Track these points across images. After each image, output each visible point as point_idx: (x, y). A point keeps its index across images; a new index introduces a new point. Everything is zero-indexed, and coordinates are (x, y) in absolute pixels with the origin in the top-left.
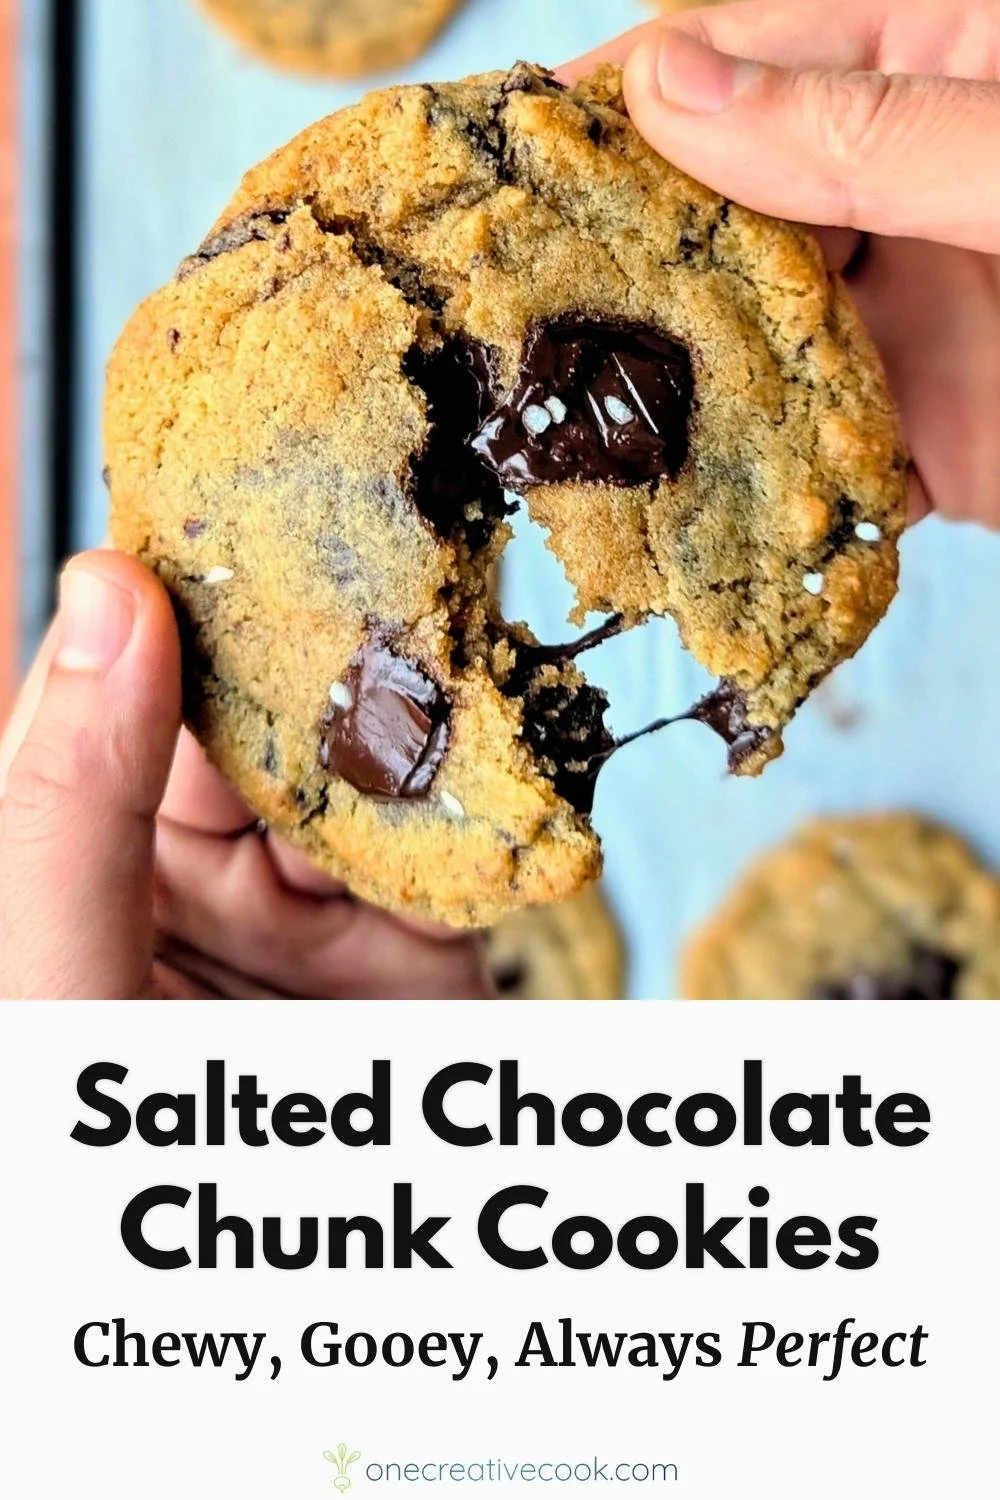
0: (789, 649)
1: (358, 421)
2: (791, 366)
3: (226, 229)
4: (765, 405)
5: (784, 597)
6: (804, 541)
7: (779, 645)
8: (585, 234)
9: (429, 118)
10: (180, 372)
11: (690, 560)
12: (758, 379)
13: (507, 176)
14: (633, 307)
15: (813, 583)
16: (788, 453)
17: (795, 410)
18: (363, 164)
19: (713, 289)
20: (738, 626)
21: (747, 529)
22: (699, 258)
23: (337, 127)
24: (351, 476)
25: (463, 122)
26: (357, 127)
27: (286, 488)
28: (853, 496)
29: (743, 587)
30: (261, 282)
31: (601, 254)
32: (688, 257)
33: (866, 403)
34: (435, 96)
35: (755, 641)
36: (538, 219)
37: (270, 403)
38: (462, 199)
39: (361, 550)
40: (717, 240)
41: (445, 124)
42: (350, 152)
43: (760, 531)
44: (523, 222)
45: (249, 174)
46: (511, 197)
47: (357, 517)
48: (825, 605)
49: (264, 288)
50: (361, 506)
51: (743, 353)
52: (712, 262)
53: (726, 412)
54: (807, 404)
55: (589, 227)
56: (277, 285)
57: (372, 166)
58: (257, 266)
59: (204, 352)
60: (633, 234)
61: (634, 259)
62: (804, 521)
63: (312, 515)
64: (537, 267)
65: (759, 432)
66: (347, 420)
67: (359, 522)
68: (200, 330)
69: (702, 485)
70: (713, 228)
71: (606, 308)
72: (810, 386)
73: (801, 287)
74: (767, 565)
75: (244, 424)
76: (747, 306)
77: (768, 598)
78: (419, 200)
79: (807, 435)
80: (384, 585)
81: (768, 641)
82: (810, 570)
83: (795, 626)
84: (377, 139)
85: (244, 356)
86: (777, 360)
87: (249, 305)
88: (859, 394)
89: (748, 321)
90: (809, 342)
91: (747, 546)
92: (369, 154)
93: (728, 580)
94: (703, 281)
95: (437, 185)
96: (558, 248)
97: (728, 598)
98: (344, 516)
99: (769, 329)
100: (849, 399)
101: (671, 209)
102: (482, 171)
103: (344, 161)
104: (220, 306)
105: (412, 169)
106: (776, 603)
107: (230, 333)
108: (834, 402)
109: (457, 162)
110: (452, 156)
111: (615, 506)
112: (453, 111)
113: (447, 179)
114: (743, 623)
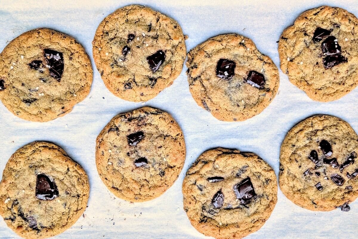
0: (255, 53)
1: (223, 86)
2: (224, 47)
3: (205, 108)
4: (228, 51)
5: (249, 53)
6: (244, 50)
7: (254, 55)
8: (207, 69)
9: (193, 85)
10: (221, 109)
11: (244, 63)
12: (225, 51)
13: (200, 77)
14: (215, 64)
15: (248, 49)
16: (234, 49)
17: (229, 47)
18: (198, 92)
19: (215, 55)
20: (252, 59)
21: (242, 56)
22: (210, 56)
23: (194, 95)
24: (229, 86)
25: (194, 81)
26: (194, 93)
27: (231, 94)
28: (239, 42)
29: (248, 57)
30: (209, 100)
31: (209, 67)
32: (210, 57)
33: (229, 39)
34: (191, 84)
35: (254, 57)
36: (205, 74)
37: (222, 96)
38: (202, 82)
39: (236, 83)
40: (208, 53)
41: (194, 83)
42: (197, 94)
43: (242, 54)
44: (205, 76)
45: (199, 105)
46: (202, 77)
47: (233, 84)
48: (251, 48)
49: (210, 100)
50: (232, 84)
51: (223, 53)
52: (211, 54)
53: (229, 56)
54: (228, 46)
55: (206, 68)
56: (209, 98)
57: (199, 91)
58: (208, 101)
59: (218, 106)
60: (207, 63)
61: (210, 64)
62: (242, 49)
63: (233, 90)
64: (210, 75)
65: (231, 52)
66: (223, 87)
67: (234, 84)
68: (215, 107)
69: (236, 60)
70: (207, 54)
71: (215, 67)
72: (226, 45)
73: (215, 44)
74: (246, 54)
75: (225, 99)
76: (217, 51)
77: (250, 55)
78: (202, 86)
79: (232, 46)
80: (240, 81)
81: (254, 56)
82: (247, 49)
83: (253, 53)
84: (195, 91)
85: (218, 100)
86: (223, 49)
87: (212, 101)
88: (228, 39)
89: (218, 51)
90: (222, 44)
91: (243, 56)
92: (197, 92)
93: (247, 59)
94: (214, 56)
95: (200, 84)
96: (208, 72)
97: (249, 59)
98: (233, 86)
99: (219, 49)
100: (228, 40)
101: (205, 59)
102: (199, 79)
103: (198, 94)
104: (212, 104)
105: (199, 87)
106: (250, 54)
107: (215, 103)
108: (228, 42)
109: (198, 81)
110: (197, 82)
111: (237, 68)
112: (192, 82)
113: (200, 83)
114: (252, 58)
